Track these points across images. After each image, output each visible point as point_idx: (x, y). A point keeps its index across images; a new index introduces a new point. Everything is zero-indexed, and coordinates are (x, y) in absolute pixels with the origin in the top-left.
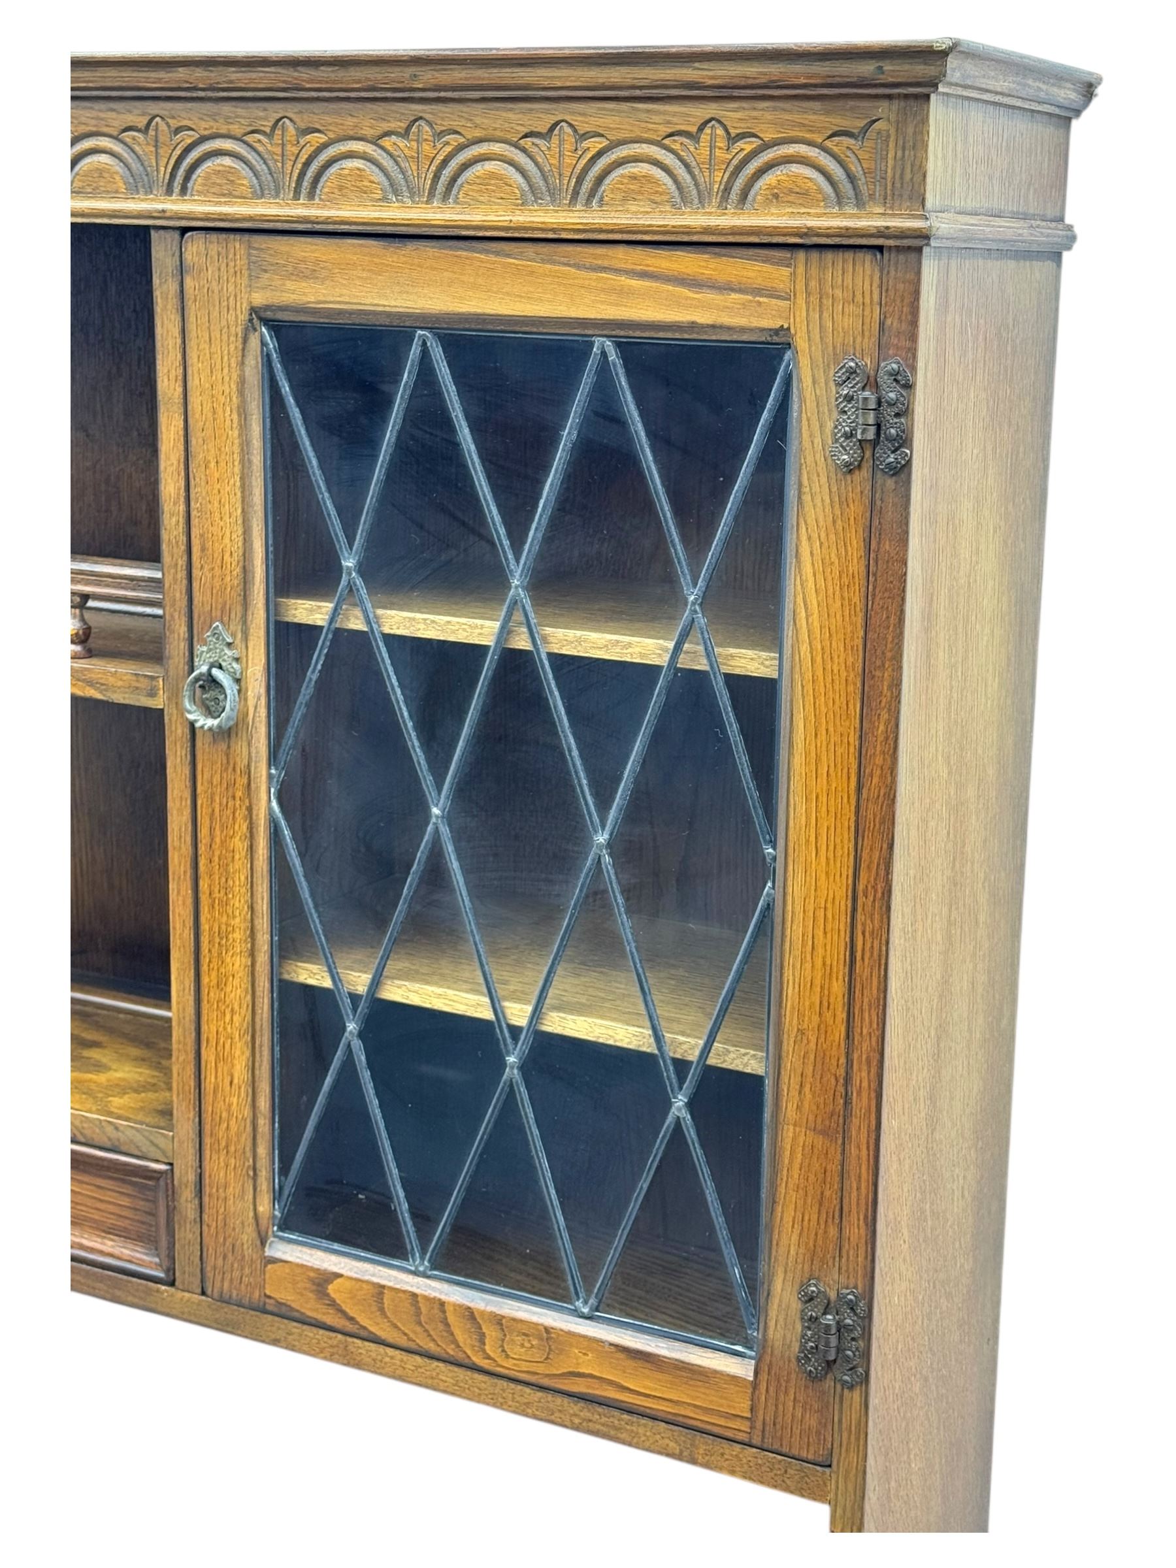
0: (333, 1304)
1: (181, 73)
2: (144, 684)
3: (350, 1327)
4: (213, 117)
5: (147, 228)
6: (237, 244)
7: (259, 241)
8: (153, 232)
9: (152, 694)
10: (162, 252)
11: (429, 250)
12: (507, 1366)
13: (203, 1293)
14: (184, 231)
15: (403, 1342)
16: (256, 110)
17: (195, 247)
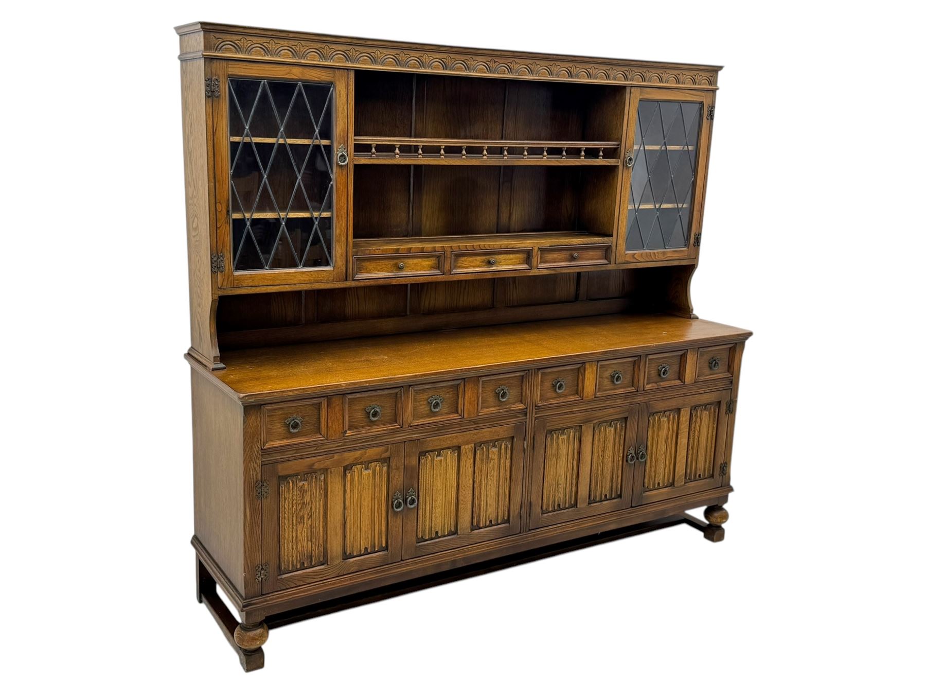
0: (635, 258)
1: (638, 63)
2: (617, 161)
3: (637, 261)
4: (638, 69)
5: (626, 86)
6: (639, 89)
7: (642, 88)
8: (627, 87)
9: (618, 163)
10: (628, 90)
11: (664, 90)
12: (659, 259)
13: (615, 264)
14: (631, 87)
15: (645, 261)
16: (643, 69)
17: (633, 90)
